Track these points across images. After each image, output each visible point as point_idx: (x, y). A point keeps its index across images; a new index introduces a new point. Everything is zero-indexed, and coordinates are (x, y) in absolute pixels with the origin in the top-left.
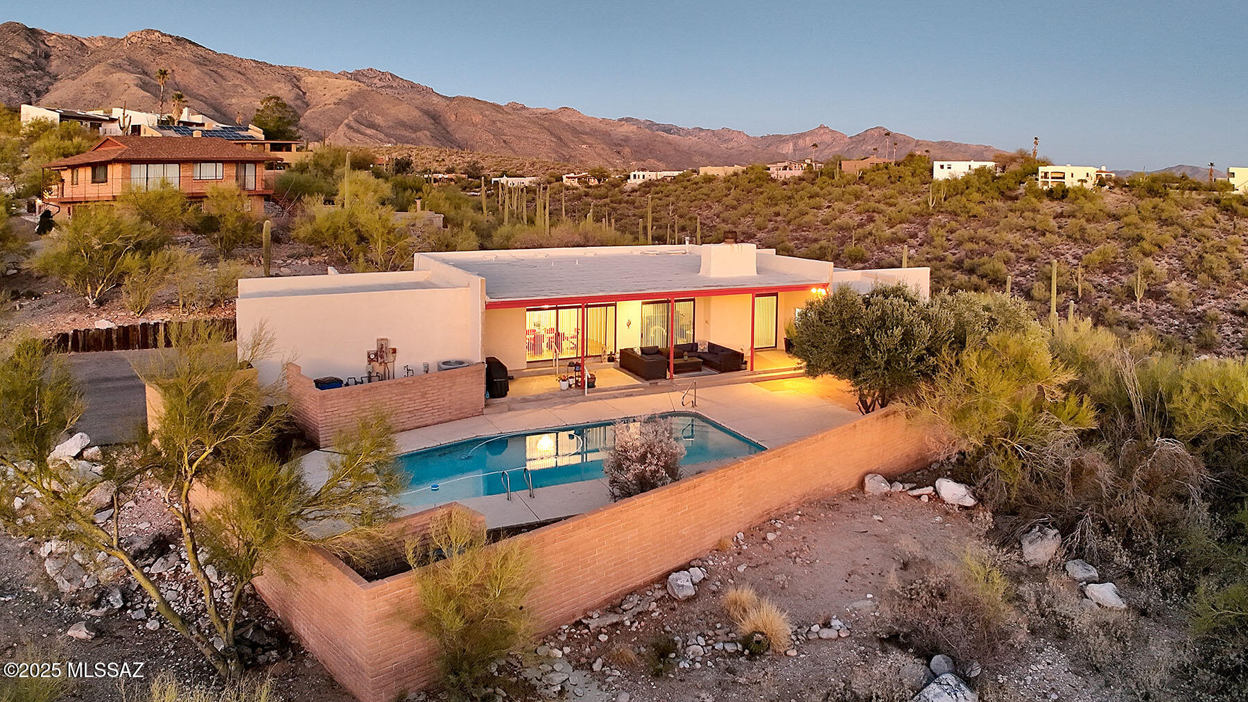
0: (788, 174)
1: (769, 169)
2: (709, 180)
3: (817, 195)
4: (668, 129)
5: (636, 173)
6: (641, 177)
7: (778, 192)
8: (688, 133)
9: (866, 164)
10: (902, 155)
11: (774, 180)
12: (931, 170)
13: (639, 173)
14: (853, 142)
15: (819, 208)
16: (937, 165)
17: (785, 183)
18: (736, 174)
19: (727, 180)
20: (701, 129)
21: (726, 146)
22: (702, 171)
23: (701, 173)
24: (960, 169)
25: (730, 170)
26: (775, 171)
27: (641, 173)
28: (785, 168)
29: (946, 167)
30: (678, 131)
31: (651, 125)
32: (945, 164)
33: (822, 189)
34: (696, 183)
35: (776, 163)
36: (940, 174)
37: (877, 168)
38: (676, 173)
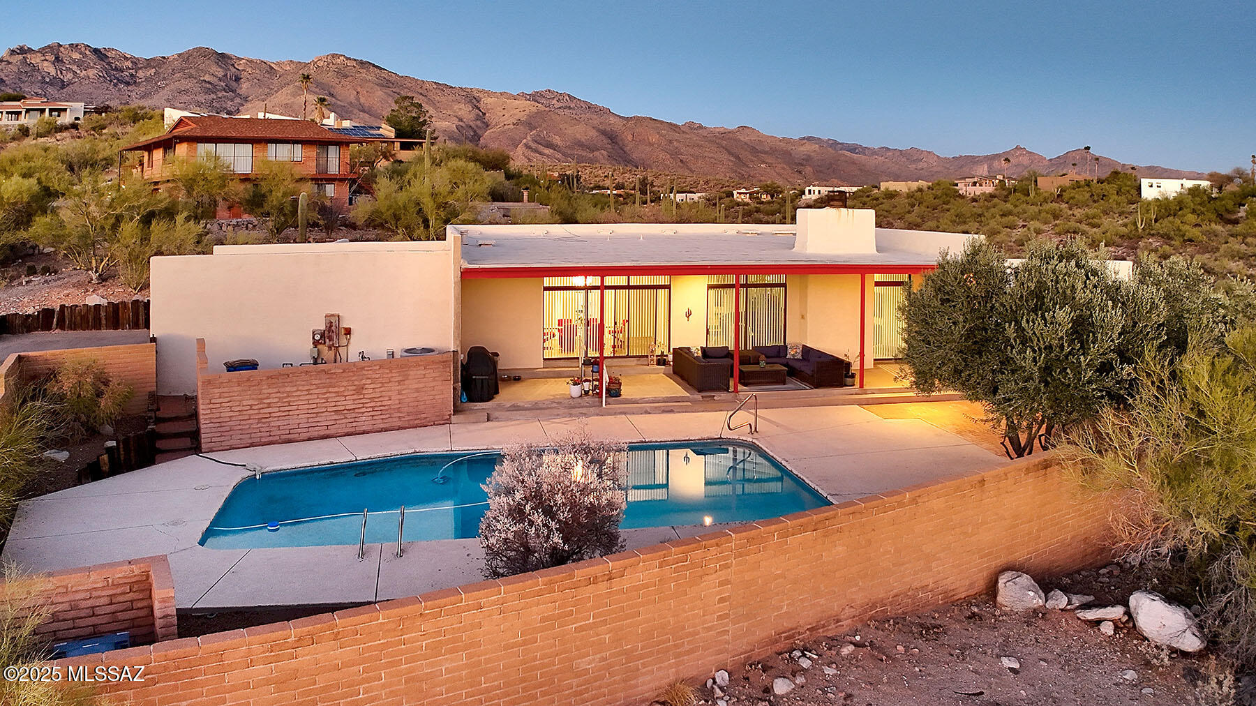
0: (978, 190)
1: (957, 185)
2: (891, 195)
3: (1010, 213)
4: (853, 149)
5: (812, 188)
6: (817, 192)
7: (966, 209)
8: (874, 152)
9: (1065, 182)
10: (1105, 174)
11: (962, 197)
12: (1139, 189)
13: (814, 188)
14: (1053, 165)
15: (1012, 227)
16: (1145, 182)
17: (974, 200)
18: (920, 190)
19: (910, 195)
20: (888, 149)
21: (914, 166)
22: (883, 186)
23: (882, 189)
24: (1171, 188)
25: (914, 185)
26: (962, 188)
27: (817, 189)
28: (974, 184)
29: (1155, 185)
30: (863, 150)
31: (834, 144)
32: (1154, 181)
33: (1016, 206)
34: (877, 199)
35: (964, 178)
36: (1150, 191)
37: (1077, 185)
38: (855, 189)
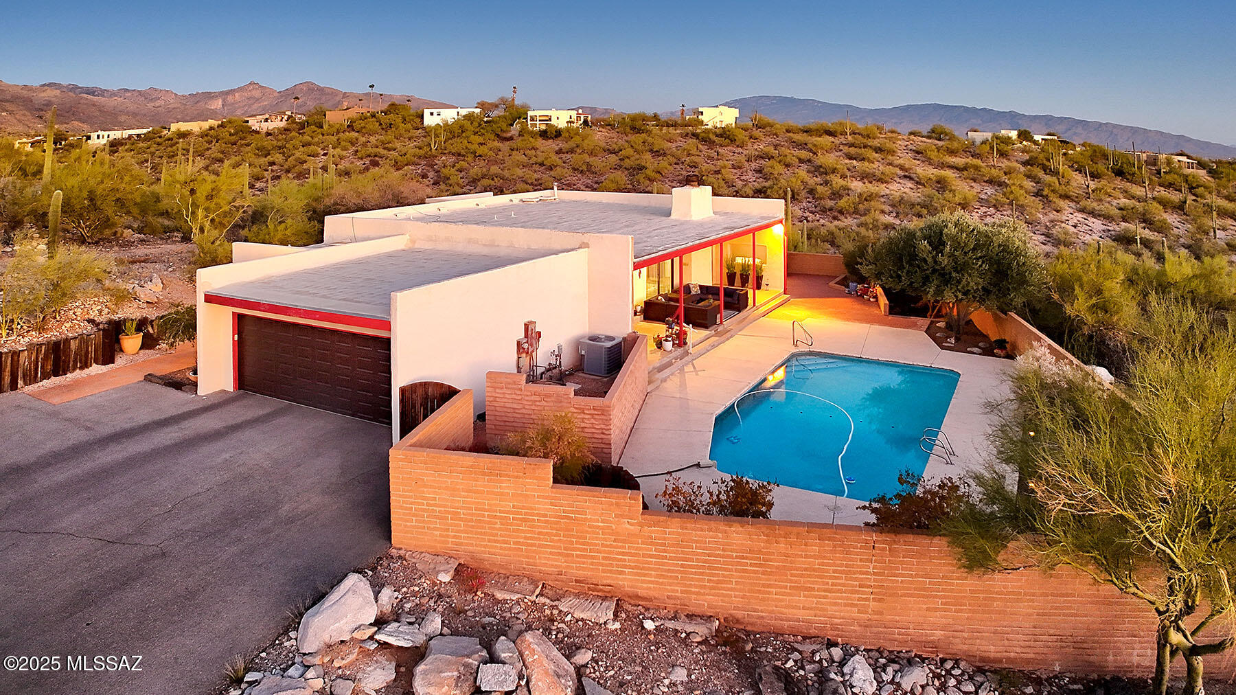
0: (270, 126)
1: (248, 122)
2: (183, 135)
3: (309, 144)
4: (92, 92)
5: (100, 133)
6: (106, 137)
7: (269, 143)
8: (113, 94)
9: (352, 114)
10: (385, 107)
11: (257, 132)
12: (422, 117)
13: (103, 133)
14: (282, 96)
15: (315, 155)
16: (427, 112)
17: (268, 134)
18: (211, 128)
19: (204, 135)
20: (126, 90)
21: (153, 104)
22: (174, 127)
23: (172, 129)
24: (449, 115)
25: (206, 125)
26: (254, 124)
27: (106, 134)
28: (266, 120)
29: (435, 114)
30: (102, 93)
31: (74, 88)
32: (435, 111)
33: (312, 137)
34: (171, 139)
35: (255, 116)
36: (430, 120)
37: (363, 118)
38: (144, 131)
